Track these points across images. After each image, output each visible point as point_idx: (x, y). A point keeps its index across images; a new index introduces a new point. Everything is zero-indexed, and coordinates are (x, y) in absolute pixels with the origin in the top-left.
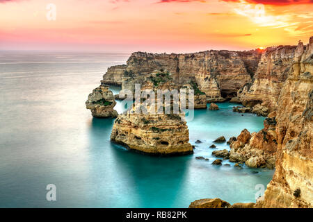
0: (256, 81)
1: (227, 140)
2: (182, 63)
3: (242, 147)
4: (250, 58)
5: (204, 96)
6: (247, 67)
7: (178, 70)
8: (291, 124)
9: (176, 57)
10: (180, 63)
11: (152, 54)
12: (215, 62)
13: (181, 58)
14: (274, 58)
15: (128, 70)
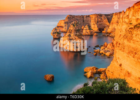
0: (111, 25)
1: (100, 46)
2: (85, 19)
3: (104, 49)
4: (109, 17)
5: (92, 31)
6: (108, 20)
7: (84, 21)
8: (119, 40)
9: (83, 17)
10: (84, 19)
11: (74, 16)
12: (96, 18)
13: (85, 17)
14: (118, 17)
15: (66, 21)
